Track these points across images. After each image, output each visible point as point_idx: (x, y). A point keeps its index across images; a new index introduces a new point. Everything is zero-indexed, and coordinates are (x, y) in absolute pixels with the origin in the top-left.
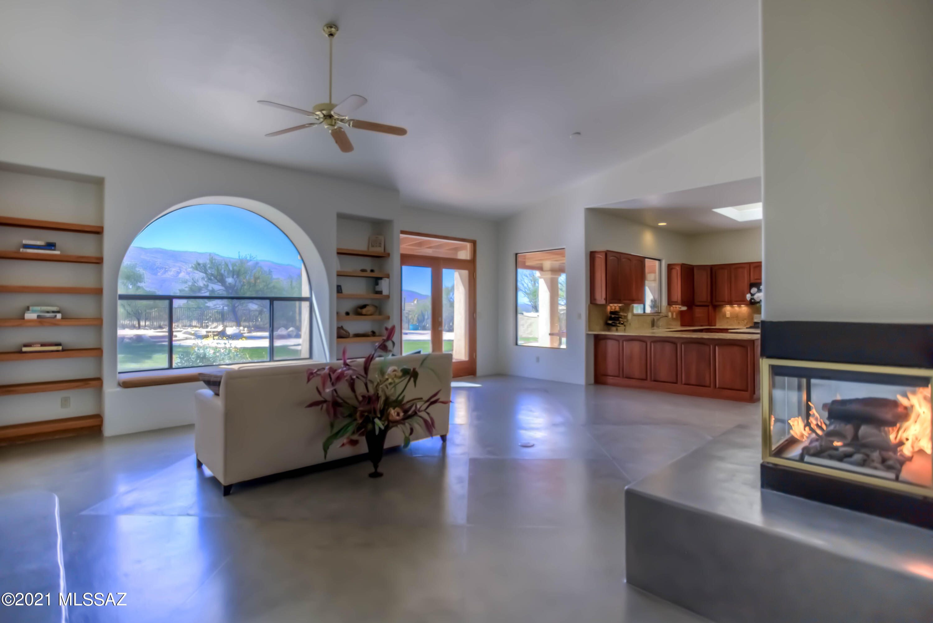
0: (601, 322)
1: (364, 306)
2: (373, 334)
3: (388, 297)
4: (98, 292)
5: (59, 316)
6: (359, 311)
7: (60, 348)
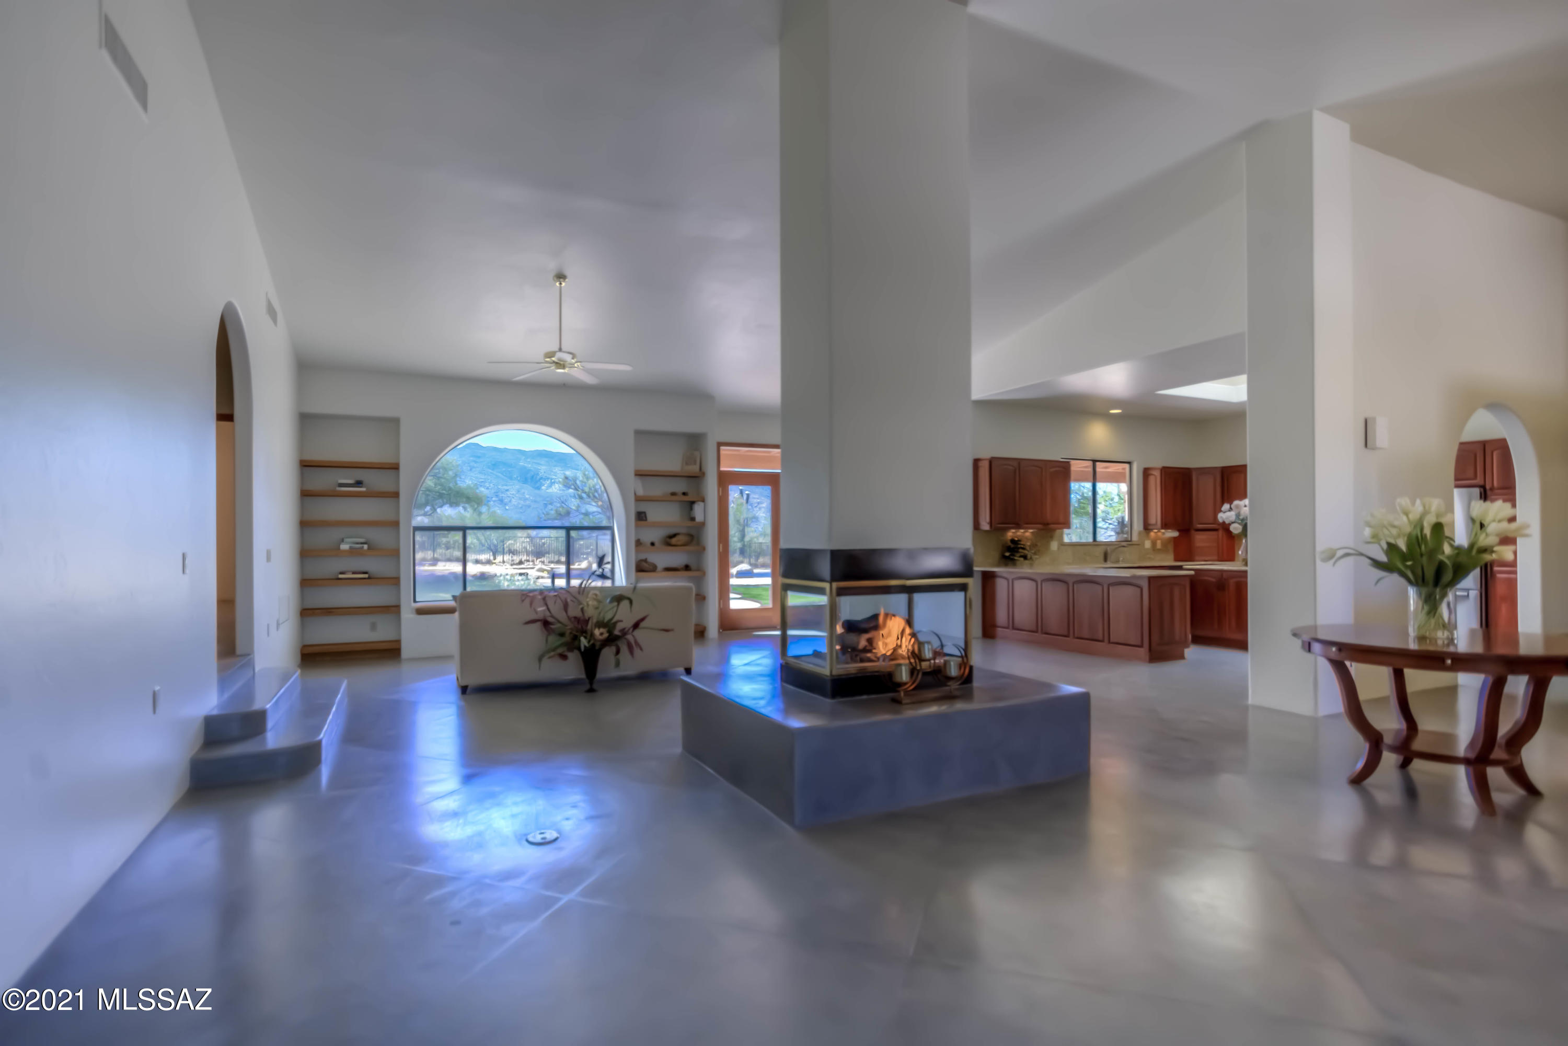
0: (996, 555)
1: (674, 536)
2: (687, 568)
3: (703, 524)
4: (395, 524)
5: (366, 547)
6: (669, 541)
7: (366, 576)
